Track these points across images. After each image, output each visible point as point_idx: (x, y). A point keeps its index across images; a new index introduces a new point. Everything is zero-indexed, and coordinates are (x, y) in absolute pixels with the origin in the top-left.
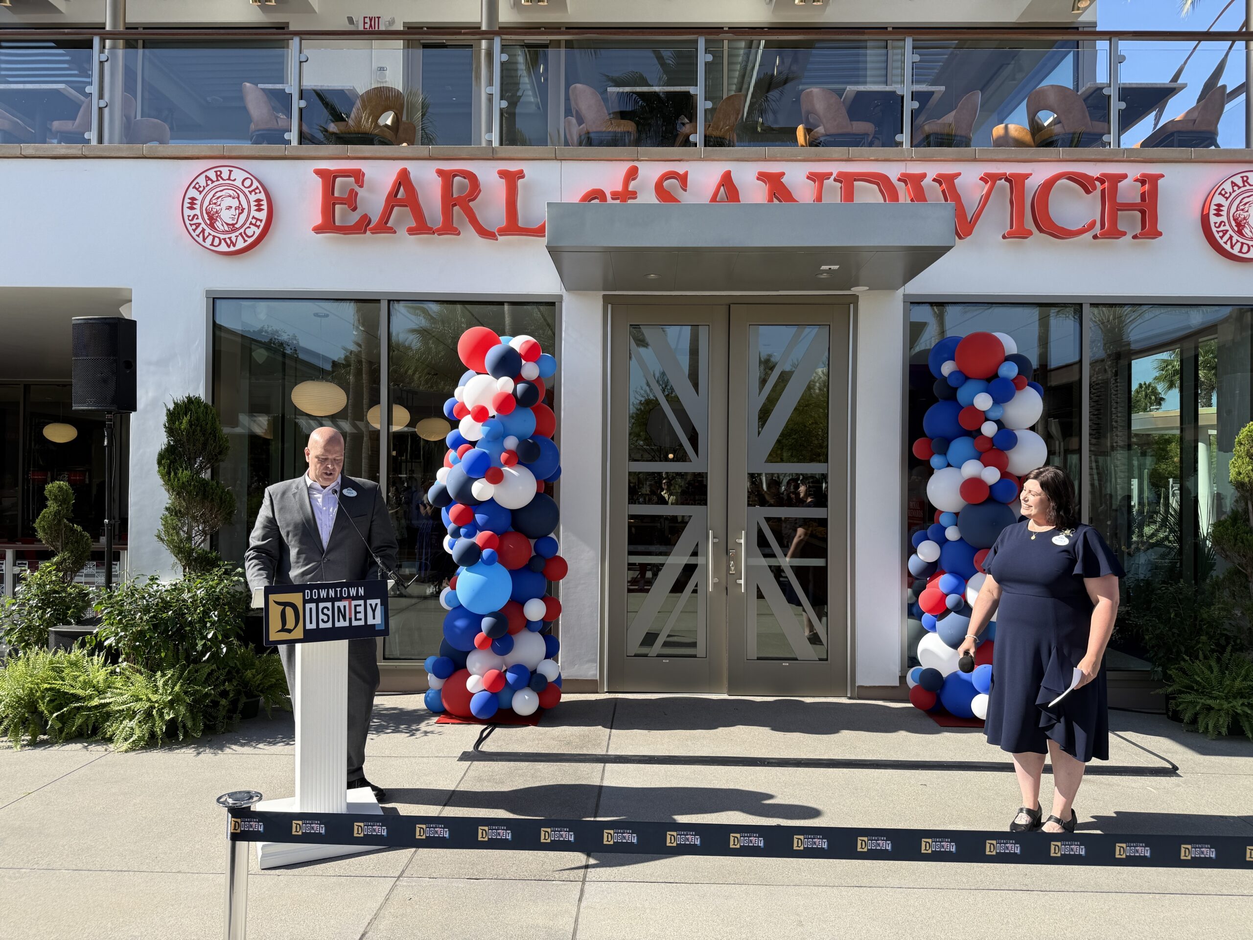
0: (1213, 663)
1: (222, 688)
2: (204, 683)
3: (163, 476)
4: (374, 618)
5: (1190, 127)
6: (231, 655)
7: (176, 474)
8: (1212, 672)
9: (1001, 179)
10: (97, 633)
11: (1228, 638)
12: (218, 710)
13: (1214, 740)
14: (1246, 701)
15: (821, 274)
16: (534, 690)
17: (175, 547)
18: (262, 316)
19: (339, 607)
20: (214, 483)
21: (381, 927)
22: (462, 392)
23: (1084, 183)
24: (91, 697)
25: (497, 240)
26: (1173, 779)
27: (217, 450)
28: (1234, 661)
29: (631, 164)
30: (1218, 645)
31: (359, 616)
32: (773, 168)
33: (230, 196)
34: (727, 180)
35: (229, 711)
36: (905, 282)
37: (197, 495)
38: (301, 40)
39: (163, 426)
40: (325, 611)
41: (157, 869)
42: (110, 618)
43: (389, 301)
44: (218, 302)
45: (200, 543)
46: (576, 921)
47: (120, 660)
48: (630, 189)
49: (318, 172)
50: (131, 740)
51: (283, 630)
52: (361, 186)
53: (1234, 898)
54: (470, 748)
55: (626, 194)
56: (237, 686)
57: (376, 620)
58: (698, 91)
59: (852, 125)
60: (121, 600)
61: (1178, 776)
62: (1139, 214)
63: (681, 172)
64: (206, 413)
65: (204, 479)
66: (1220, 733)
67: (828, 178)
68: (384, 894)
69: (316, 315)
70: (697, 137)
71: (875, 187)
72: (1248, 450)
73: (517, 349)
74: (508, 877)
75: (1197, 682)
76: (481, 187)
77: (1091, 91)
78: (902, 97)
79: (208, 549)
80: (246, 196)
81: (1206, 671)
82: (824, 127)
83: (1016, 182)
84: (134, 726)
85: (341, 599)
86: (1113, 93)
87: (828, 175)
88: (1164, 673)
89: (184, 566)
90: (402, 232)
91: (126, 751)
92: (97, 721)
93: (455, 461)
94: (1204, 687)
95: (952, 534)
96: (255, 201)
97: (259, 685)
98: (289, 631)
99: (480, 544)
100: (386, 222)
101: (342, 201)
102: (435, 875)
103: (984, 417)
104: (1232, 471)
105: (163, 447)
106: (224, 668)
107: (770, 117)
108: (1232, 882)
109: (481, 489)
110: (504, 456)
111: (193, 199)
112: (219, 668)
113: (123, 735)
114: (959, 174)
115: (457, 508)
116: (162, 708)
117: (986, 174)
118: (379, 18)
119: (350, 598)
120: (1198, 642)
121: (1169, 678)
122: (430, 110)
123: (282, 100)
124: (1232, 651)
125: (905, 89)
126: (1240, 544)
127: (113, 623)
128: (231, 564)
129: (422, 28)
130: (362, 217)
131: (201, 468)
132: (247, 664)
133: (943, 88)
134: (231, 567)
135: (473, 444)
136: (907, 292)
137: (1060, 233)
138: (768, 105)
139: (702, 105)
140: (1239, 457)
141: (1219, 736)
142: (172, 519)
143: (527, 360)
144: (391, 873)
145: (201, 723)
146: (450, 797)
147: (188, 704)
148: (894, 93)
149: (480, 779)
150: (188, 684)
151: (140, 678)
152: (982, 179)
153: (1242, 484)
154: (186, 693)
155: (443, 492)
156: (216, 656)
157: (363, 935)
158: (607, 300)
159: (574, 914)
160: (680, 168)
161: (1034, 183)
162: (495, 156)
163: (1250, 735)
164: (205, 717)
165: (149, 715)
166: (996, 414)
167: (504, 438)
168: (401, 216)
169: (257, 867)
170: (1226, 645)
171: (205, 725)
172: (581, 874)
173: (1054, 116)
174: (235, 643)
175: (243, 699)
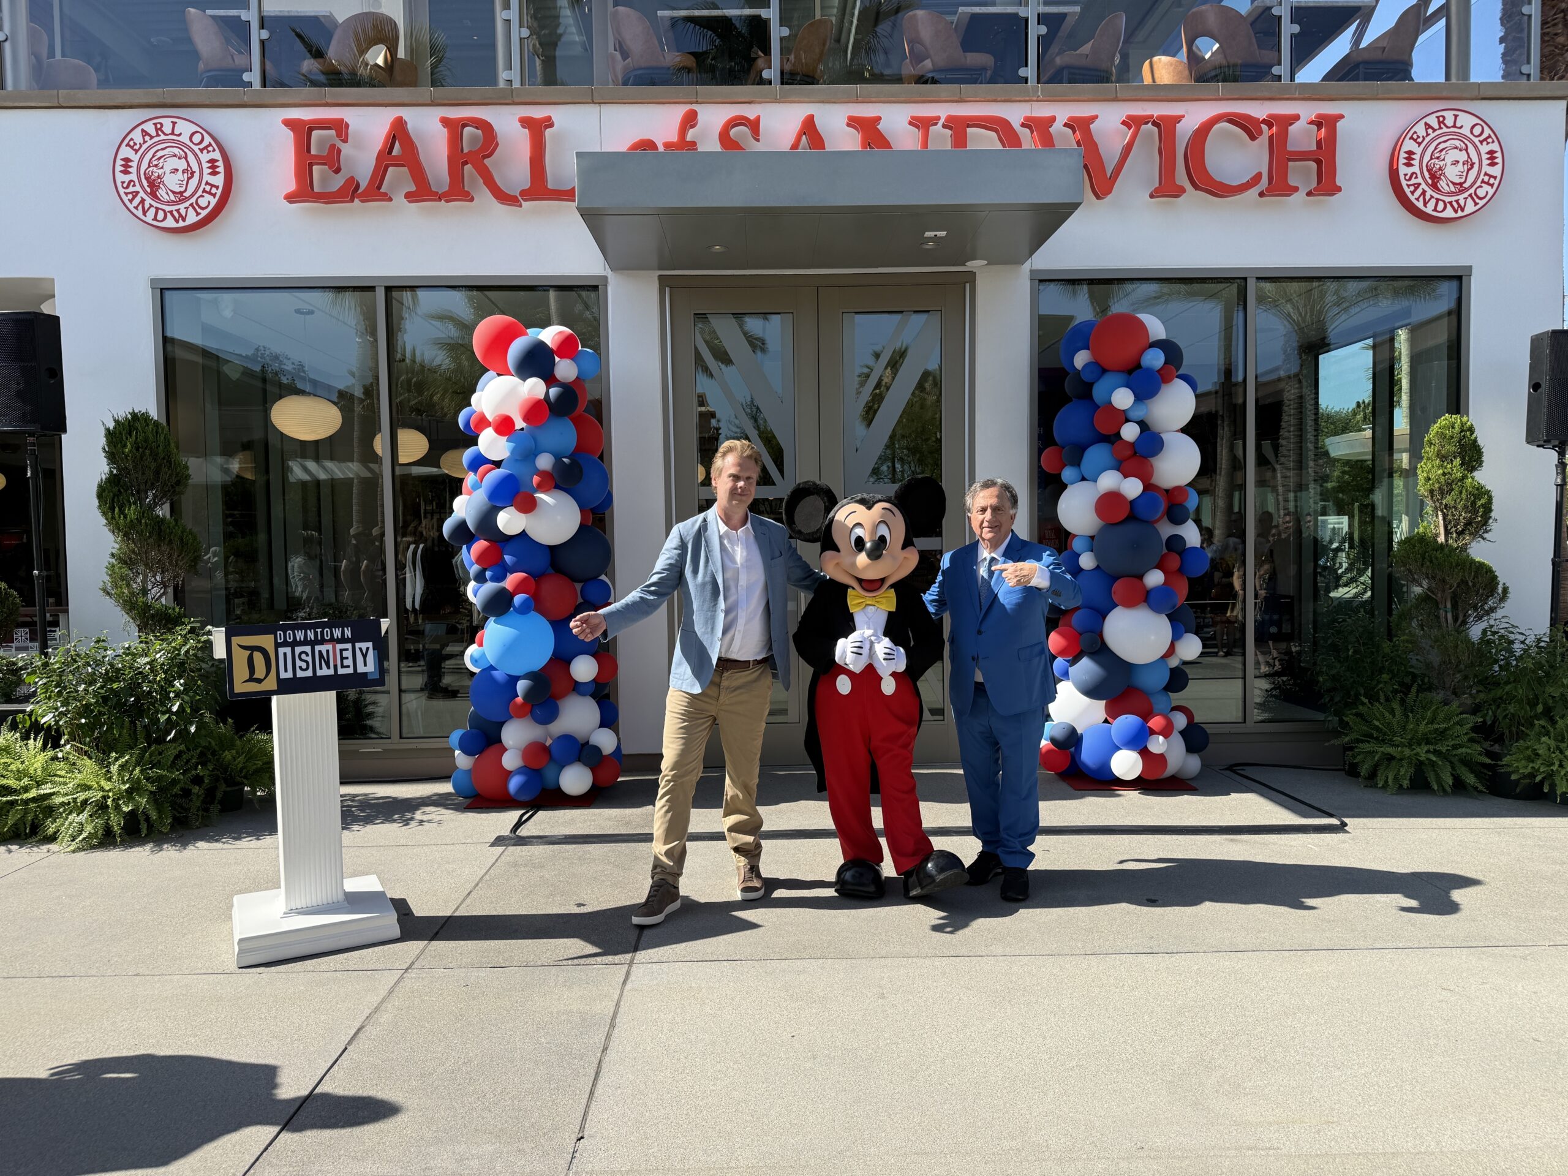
0: (1396, 705)
1: (194, 772)
2: (171, 766)
3: (104, 514)
4: (365, 665)
5: (1378, 55)
6: (203, 731)
7: (121, 512)
8: (1394, 716)
9: (1147, 123)
10: (32, 711)
11: (1414, 677)
12: (191, 800)
13: (1393, 794)
14: (1431, 748)
15: (926, 243)
16: (586, 764)
17: (126, 601)
18: (228, 313)
19: (320, 652)
20: (173, 521)
21: (382, 1020)
22: (480, 399)
23: (1249, 127)
24: (26, 789)
25: (521, 206)
26: (1341, 836)
27: (174, 480)
28: (1421, 702)
29: (688, 107)
30: (1402, 684)
31: (346, 662)
32: (866, 111)
34: (809, 127)
35: (203, 802)
36: (1032, 251)
37: (150, 537)
39: (101, 451)
40: (303, 656)
41: (109, 973)
42: (46, 692)
43: (389, 289)
44: (167, 294)
45: (160, 597)
46: (618, 1004)
47: (62, 742)
48: (689, 138)
49: (288, 123)
50: (81, 838)
51: (251, 679)
52: (345, 141)
53: (1387, 951)
54: (506, 832)
55: (684, 145)
56: (212, 771)
57: (369, 667)
58: (772, 14)
59: (966, 57)
60: (58, 668)
61: (1347, 832)
62: (1314, 165)
63: (752, 117)
64: (157, 432)
65: (159, 517)
66: (1401, 786)
67: (936, 124)
68: (387, 988)
69: (298, 311)
70: (771, 73)
71: (993, 134)
72: (1439, 451)
73: (549, 343)
75: (1377, 729)
76: (500, 139)
77: (1260, 10)
78: (1027, 20)
79: (170, 604)
81: (1387, 714)
82: (932, 61)
83: (1166, 126)
84: (84, 821)
85: (323, 642)
86: (1284, 12)
87: (934, 121)
88: (1341, 721)
89: (138, 626)
90: (399, 199)
91: (74, 851)
92: (36, 817)
93: (476, 486)
94: (1385, 734)
95: (1087, 561)
97: (241, 770)
98: (259, 681)
99: (511, 589)
100: (379, 187)
101: (320, 160)
102: (451, 966)
103: (1124, 417)
104: (1420, 477)
105: (104, 477)
106: (195, 749)
107: (881, 58)
108: (1387, 936)
109: (508, 521)
110: (536, 479)
112: (189, 750)
113: (70, 832)
114: (1096, 117)
115: (480, 545)
116: (119, 799)
117: (1128, 117)
119: (332, 640)
120: (1379, 682)
121: (1344, 725)
123: (238, 30)
124: (1418, 692)
125: (1030, 13)
126: (1428, 563)
127: (50, 696)
128: (197, 622)
130: (347, 180)
131: (155, 503)
132: (225, 744)
133: (1078, 9)
134: (198, 625)
135: (498, 464)
136: (1035, 267)
137: (1219, 190)
138: (878, 42)
139: (777, 32)
140: (1428, 459)
141: (1401, 790)
142: (120, 568)
143: (560, 357)
144: (397, 966)
145: (169, 814)
146: (477, 885)
147: (151, 792)
148: (1016, 15)
149: (515, 864)
150: (151, 769)
151: (88, 763)
152: (1124, 123)
153: (1432, 492)
154: (148, 779)
155: (462, 525)
156: (183, 734)
157: (359, 1030)
158: (664, 282)
159: (616, 997)
160: (750, 112)
161: (1187, 127)
162: (516, 100)
163: (1436, 787)
164: (174, 809)
165: (102, 806)
166: (1138, 414)
167: (536, 456)
168: (397, 178)
169: (233, 965)
170: (1412, 685)
171: (175, 818)
172: (628, 956)
173: (1217, 45)
174: (208, 716)
175: (223, 787)
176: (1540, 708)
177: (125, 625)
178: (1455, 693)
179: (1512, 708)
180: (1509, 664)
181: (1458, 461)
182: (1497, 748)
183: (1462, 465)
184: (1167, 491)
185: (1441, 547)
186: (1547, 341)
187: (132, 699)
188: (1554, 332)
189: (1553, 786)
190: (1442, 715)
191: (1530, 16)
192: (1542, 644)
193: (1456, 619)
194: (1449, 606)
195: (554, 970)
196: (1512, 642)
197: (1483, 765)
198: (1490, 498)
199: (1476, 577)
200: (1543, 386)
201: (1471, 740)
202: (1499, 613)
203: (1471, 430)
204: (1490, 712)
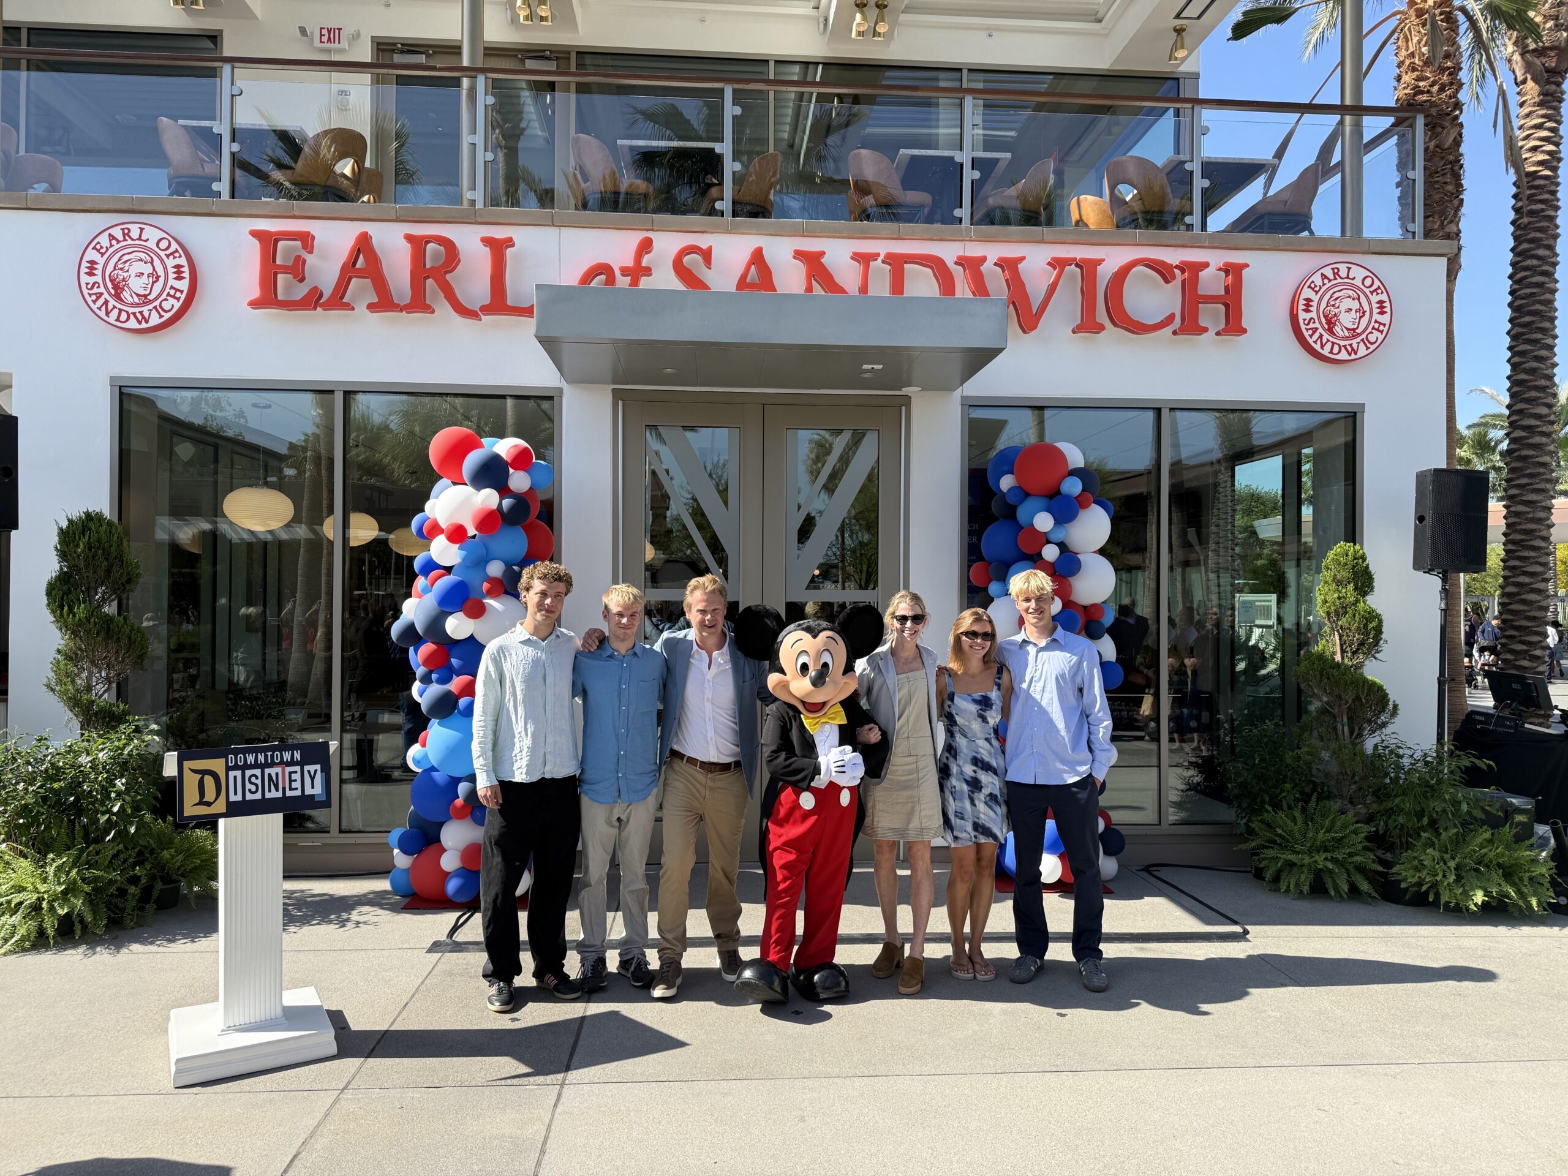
0: (1297, 813)
1: (131, 872)
2: (108, 866)
3: (53, 612)
4: (313, 787)
5: (1280, 208)
6: (143, 831)
7: (71, 610)
8: (1295, 824)
9: (1071, 265)
11: (1315, 784)
12: (126, 900)
13: (1294, 899)
14: (1329, 855)
15: (864, 373)
17: (70, 698)
18: (185, 408)
19: (270, 775)
20: (121, 619)
21: (318, 1146)
22: (434, 506)
23: (1164, 271)
25: (480, 320)
26: (1242, 945)
27: (125, 578)
28: (1320, 810)
29: (644, 234)
30: (1302, 793)
31: (294, 785)
32: (811, 245)
33: (141, 260)
34: (758, 257)
35: (139, 901)
36: (963, 381)
37: (98, 634)
38: (233, 68)
39: (53, 549)
40: (253, 779)
41: (44, 1093)
43: (345, 393)
44: (126, 390)
45: (103, 695)
46: (549, 1129)
48: (644, 264)
49: (254, 234)
50: (13, 940)
51: (201, 803)
52: (311, 252)
54: (443, 937)
55: (637, 271)
56: (150, 870)
57: (316, 789)
58: (724, 149)
59: (906, 194)
61: (1248, 941)
62: (1222, 308)
63: (704, 247)
64: (111, 532)
65: (107, 615)
66: (1301, 892)
67: (876, 260)
68: (324, 1110)
69: (255, 405)
70: (724, 206)
71: (929, 271)
72: (1335, 575)
73: (504, 455)
74: (473, 1084)
75: (1280, 836)
76: (461, 257)
77: (1175, 164)
78: (962, 165)
79: (113, 700)
80: (162, 261)
81: (1289, 822)
83: (1088, 268)
84: (16, 923)
85: (272, 765)
86: (1195, 167)
87: (875, 256)
88: (1247, 826)
89: (81, 723)
90: (361, 308)
91: (5, 954)
93: (426, 591)
94: (1287, 841)
96: (174, 267)
97: (179, 869)
98: (209, 804)
99: (456, 692)
100: (342, 297)
101: (285, 269)
102: (386, 1085)
103: (1045, 539)
104: (1319, 599)
105: (54, 575)
106: (133, 848)
107: (831, 165)
109: (457, 626)
110: (486, 586)
111: (93, 263)
112: (126, 848)
114: (1023, 258)
115: (427, 648)
116: (53, 900)
117: (1054, 259)
118: (339, 29)
119: (283, 763)
120: (1282, 791)
121: (1251, 831)
122: (410, 140)
123: (208, 141)
124: (1317, 802)
125: (964, 157)
126: (1326, 680)
128: (143, 720)
129: (395, 44)
130: (310, 291)
131: (104, 600)
132: (165, 842)
133: (1009, 155)
134: (143, 723)
135: (449, 570)
136: (965, 394)
137: (1138, 328)
138: (829, 152)
139: (730, 167)
140: (1326, 583)
141: (1301, 895)
142: (66, 665)
143: (515, 468)
144: (333, 1086)
145: (104, 916)
146: (413, 996)
147: (87, 893)
148: (952, 158)
149: (451, 973)
150: (87, 869)
151: (24, 863)
152: (1049, 264)
153: (1328, 614)
154: (84, 880)
155: (410, 628)
156: (122, 835)
157: (295, 1157)
158: (617, 395)
159: (547, 1121)
160: (702, 241)
161: (1106, 271)
162: (479, 220)
163: (1332, 893)
164: (109, 909)
165: (36, 908)
166: (1059, 536)
167: (487, 562)
168: (360, 290)
169: (169, 1085)
170: (1312, 793)
171: (109, 919)
172: (560, 1076)
173: (1135, 192)
174: (148, 817)
175: (159, 886)
176: (1425, 821)
177: (69, 721)
178: (1351, 803)
179: (1401, 819)
180: (1398, 778)
181: (1351, 587)
182: (1388, 856)
183: (1356, 589)
184: (1085, 607)
185: (1338, 666)
186: (1429, 479)
187: (72, 799)
188: (1436, 470)
189: (1437, 895)
190: (1338, 824)
191: (1414, 180)
192: (1429, 759)
193: (1351, 732)
194: (1345, 720)
195: (487, 1091)
196: (1402, 757)
197: (1377, 872)
198: (1381, 622)
199: (1368, 694)
200: (1427, 518)
201: (1366, 848)
202: (1388, 730)
203: (1363, 558)
204: (1382, 823)
